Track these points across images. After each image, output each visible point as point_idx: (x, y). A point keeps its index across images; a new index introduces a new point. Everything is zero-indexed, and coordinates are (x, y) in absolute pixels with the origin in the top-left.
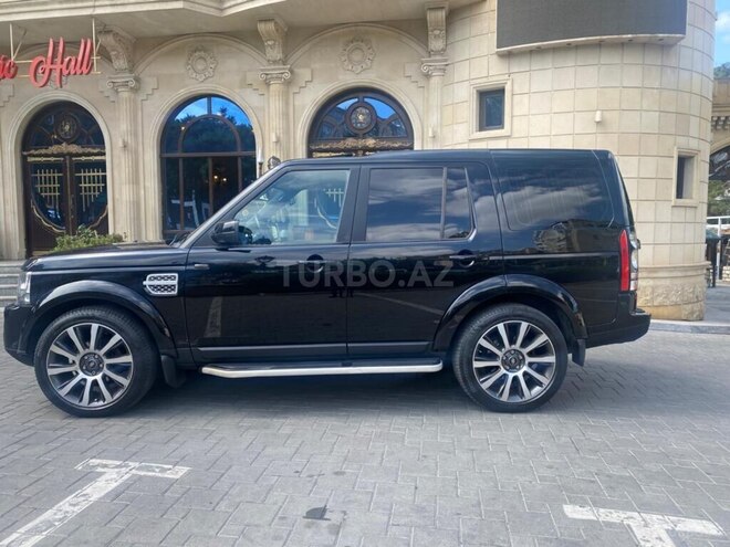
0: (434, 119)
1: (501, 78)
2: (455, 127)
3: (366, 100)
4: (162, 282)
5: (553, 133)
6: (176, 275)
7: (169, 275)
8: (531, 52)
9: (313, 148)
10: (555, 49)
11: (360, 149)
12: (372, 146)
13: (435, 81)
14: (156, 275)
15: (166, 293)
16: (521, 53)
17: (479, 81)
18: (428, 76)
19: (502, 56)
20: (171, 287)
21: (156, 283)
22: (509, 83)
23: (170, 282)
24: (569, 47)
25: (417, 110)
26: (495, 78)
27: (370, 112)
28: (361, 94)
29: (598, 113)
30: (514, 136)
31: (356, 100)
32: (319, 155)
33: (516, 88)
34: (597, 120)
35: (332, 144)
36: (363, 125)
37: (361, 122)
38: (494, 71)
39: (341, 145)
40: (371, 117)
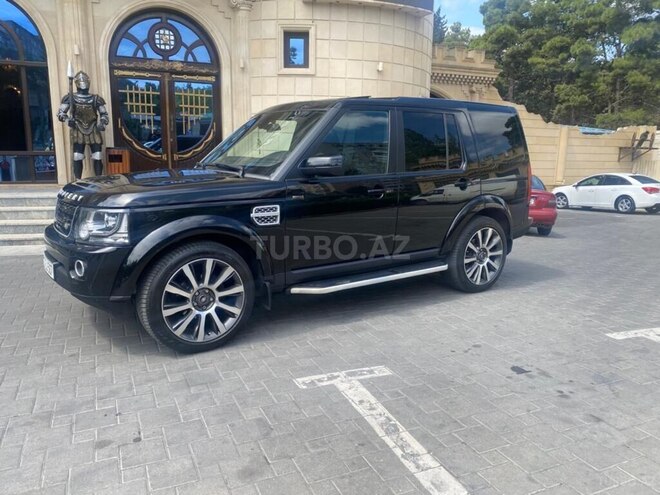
0: (242, 50)
1: (306, 22)
2: (264, 61)
3: (169, 21)
4: (266, 214)
5: (348, 76)
6: (278, 206)
7: (271, 206)
9: (115, 65)
10: (349, 6)
11: (167, 72)
12: (179, 69)
13: (242, 14)
14: (260, 207)
15: (269, 224)
16: (322, 5)
17: (287, 22)
18: (235, 9)
20: (274, 218)
21: (260, 214)
22: (313, 28)
23: (272, 214)
24: (359, 6)
25: (225, 39)
26: (301, 22)
27: (174, 35)
28: (164, 15)
29: (381, 64)
30: (318, 75)
31: (159, 20)
32: (121, 73)
33: (319, 33)
34: (380, 69)
35: (137, 63)
36: (168, 47)
37: (165, 44)
38: (298, 15)
39: (147, 65)
40: (175, 40)
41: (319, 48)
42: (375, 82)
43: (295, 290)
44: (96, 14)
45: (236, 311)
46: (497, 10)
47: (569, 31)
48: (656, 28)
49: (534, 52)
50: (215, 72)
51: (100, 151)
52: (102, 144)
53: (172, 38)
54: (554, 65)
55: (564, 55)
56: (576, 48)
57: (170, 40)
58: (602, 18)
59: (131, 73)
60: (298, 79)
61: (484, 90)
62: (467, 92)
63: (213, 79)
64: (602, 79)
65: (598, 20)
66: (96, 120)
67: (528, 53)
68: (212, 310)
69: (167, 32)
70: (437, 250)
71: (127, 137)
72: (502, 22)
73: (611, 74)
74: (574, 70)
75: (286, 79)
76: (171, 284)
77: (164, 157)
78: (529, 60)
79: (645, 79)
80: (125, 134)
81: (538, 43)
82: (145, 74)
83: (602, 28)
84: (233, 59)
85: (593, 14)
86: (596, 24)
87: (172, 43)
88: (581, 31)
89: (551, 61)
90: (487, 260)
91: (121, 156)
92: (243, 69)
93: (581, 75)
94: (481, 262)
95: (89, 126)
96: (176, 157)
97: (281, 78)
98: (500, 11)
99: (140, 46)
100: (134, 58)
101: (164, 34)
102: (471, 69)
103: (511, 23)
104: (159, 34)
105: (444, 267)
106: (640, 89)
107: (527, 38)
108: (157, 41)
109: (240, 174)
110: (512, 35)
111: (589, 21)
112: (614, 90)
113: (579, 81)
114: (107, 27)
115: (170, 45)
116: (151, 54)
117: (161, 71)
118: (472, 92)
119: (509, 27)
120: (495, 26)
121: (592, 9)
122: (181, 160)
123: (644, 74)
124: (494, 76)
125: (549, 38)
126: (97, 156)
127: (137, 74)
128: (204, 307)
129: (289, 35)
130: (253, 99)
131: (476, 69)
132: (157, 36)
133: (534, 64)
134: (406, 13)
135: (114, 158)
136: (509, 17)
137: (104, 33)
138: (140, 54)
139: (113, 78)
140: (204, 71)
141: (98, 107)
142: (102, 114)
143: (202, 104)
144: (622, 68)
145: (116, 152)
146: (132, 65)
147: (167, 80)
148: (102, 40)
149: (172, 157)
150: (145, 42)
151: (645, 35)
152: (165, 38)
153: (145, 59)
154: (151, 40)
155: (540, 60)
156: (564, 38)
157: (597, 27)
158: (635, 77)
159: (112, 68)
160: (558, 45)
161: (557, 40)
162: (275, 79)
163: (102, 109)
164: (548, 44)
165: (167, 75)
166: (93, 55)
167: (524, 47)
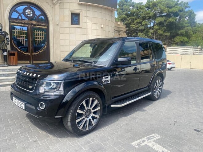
0: (57, 18)
1: (79, 10)
2: (65, 22)
3: (31, 7)
5: (92, 29)
8: (87, 5)
10: (92, 6)
11: (30, 24)
13: (57, 6)
14: (105, 77)
15: (107, 83)
16: (84, 5)
17: (72, 10)
18: (54, 4)
19: (79, 4)
21: (105, 80)
22: (81, 12)
23: (108, 79)
24: (96, 6)
25: (51, 14)
26: (77, 10)
27: (32, 12)
28: (29, 4)
29: (102, 25)
30: (83, 28)
31: (27, 6)
32: (13, 24)
33: (83, 14)
34: (102, 27)
35: (19, 21)
36: (30, 16)
37: (29, 15)
38: (76, 8)
39: (23, 22)
40: (33, 13)
41: (83, 19)
42: (101, 31)
43: (112, 106)
44: (4, 2)
45: (98, 116)
46: (121, 11)
47: (141, 18)
48: (165, 19)
49: (132, 23)
50: (47, 25)
51: (6, 52)
52: (7, 49)
53: (32, 13)
54: (137, 27)
55: (140, 25)
56: (143, 23)
57: (31, 13)
58: (150, 15)
59: (17, 24)
60: (76, 29)
61: (123, 34)
62: (118, 34)
63: (46, 27)
64: (150, 32)
65: (149, 15)
66: (5, 41)
67: (130, 24)
68: (90, 117)
69: (30, 10)
70: (147, 88)
71: (15, 47)
72: (123, 14)
73: (153, 31)
74: (143, 29)
75: (73, 29)
76: (79, 109)
77: (29, 54)
78: (131, 26)
79: (162, 32)
80: (14, 46)
81: (133, 21)
82: (22, 25)
83: (150, 17)
84: (54, 21)
85: (147, 14)
86: (148, 16)
87: (32, 14)
88: (144, 18)
89: (137, 26)
90: (158, 90)
91: (14, 54)
92: (57, 24)
93: (145, 30)
94: (157, 90)
95: (2, 42)
96: (33, 54)
97: (71, 28)
98: (122, 11)
99: (20, 15)
100: (18, 19)
101: (29, 11)
102: (119, 27)
103: (125, 15)
104: (27, 11)
105: (150, 93)
106: (161, 35)
107: (130, 19)
108: (26, 13)
109: (93, 64)
110: (126, 18)
111: (147, 15)
112: (153, 35)
113: (145, 32)
114: (8, 7)
115: (31, 15)
116: (24, 18)
117: (28, 24)
118: (119, 34)
119: (125, 16)
120: (121, 15)
121: (147, 12)
122: (35, 55)
123: (162, 31)
124: (125, 30)
125: (136, 19)
126: (5, 54)
127: (19, 24)
128: (88, 117)
129: (73, 14)
130: (61, 35)
131: (121, 28)
132: (26, 12)
133: (132, 27)
134: (109, 10)
135: (11, 55)
136: (125, 13)
137: (7, 9)
138: (20, 18)
139: (10, 26)
140: (43, 25)
141: (6, 36)
142: (7, 39)
143: (42, 36)
144: (156, 29)
145: (12, 52)
146: (17, 21)
147: (30, 27)
148: (6, 12)
149: (32, 54)
150: (22, 13)
151: (162, 20)
152: (29, 13)
153: (22, 19)
154: (24, 12)
155: (134, 26)
156: (140, 20)
157: (149, 17)
158: (160, 32)
159: (10, 22)
160: (138, 22)
161: (138, 20)
162: (69, 28)
163: (7, 37)
164: (136, 21)
165: (30, 25)
166: (3, 17)
167: (129, 22)
